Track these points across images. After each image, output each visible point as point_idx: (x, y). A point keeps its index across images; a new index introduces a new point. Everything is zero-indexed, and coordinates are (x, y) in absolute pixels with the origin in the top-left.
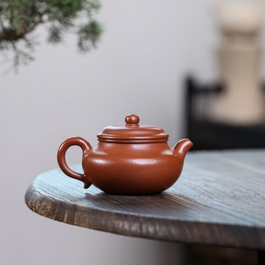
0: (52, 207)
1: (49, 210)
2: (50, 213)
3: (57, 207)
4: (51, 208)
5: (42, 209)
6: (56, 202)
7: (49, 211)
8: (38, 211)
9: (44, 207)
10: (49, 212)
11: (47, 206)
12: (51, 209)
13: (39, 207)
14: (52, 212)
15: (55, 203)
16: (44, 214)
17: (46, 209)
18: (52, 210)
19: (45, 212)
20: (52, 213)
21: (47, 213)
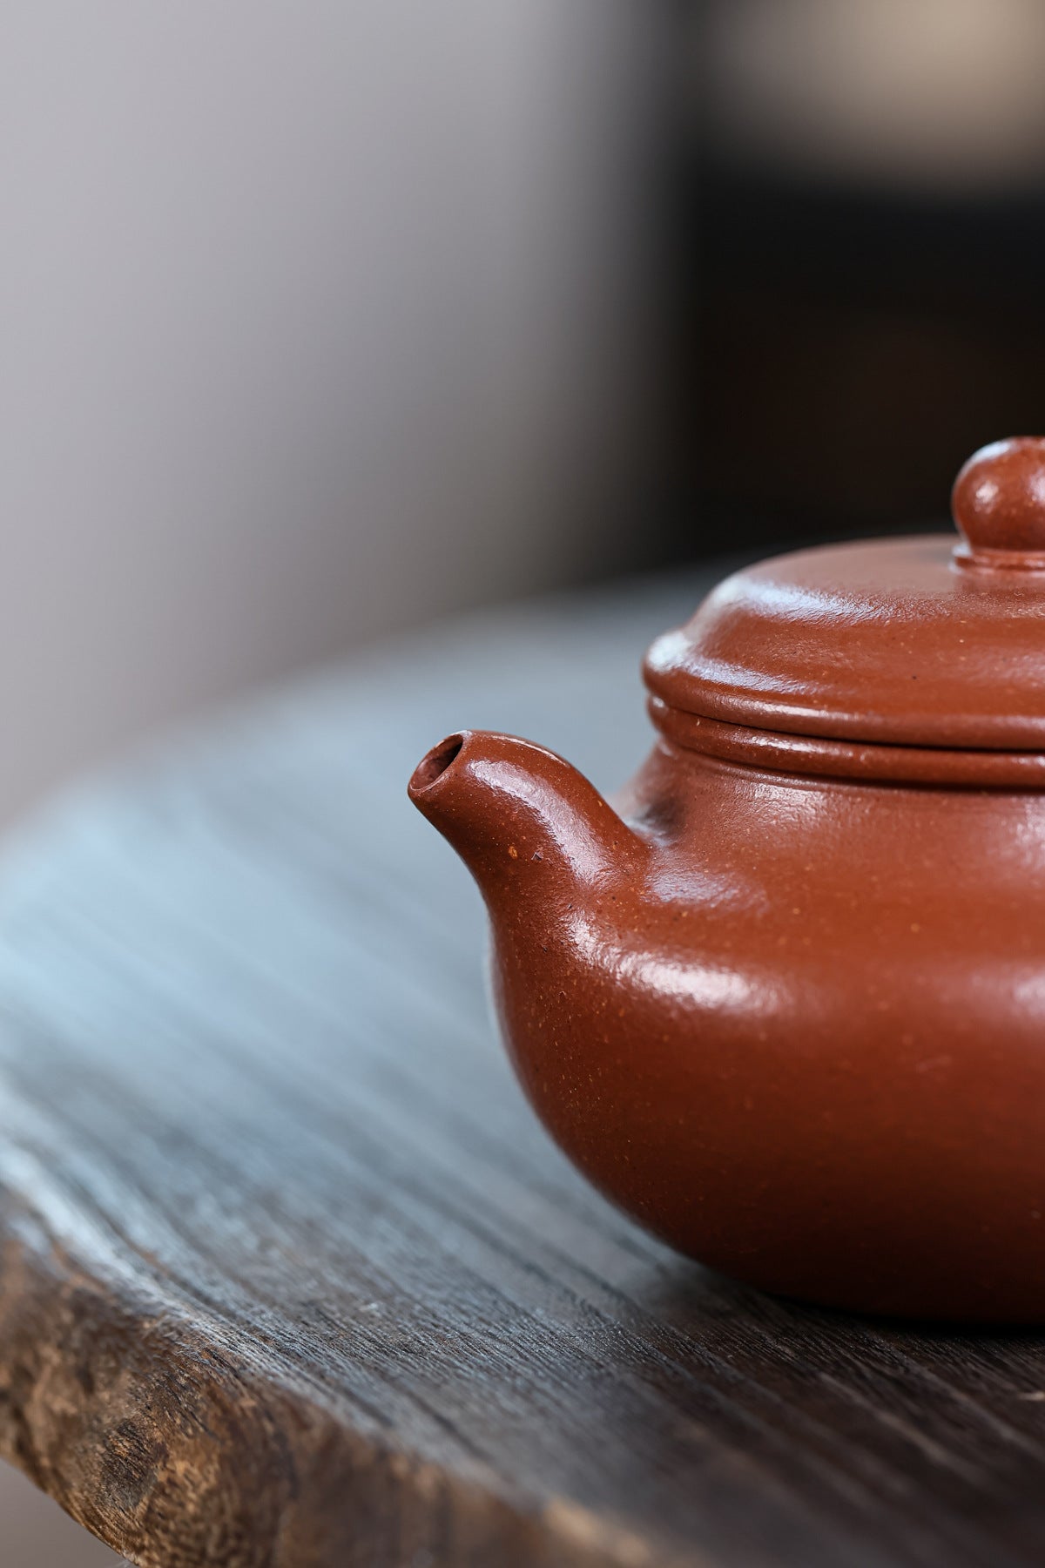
0: (223, 1485)
1: (191, 1508)
2: (211, 1550)
3: (294, 1495)
4: (211, 1493)
5: (112, 1468)
6: (269, 1427)
7: (196, 1519)
8: (55, 1472)
9: (124, 1447)
10: (199, 1537)
11: (162, 1453)
12: (222, 1511)
13: (67, 1423)
14: (232, 1543)
15: (265, 1443)
16: (138, 1534)
17: (161, 1490)
18: (233, 1526)
19: (146, 1519)
20: (235, 1552)
21: (166, 1530)
